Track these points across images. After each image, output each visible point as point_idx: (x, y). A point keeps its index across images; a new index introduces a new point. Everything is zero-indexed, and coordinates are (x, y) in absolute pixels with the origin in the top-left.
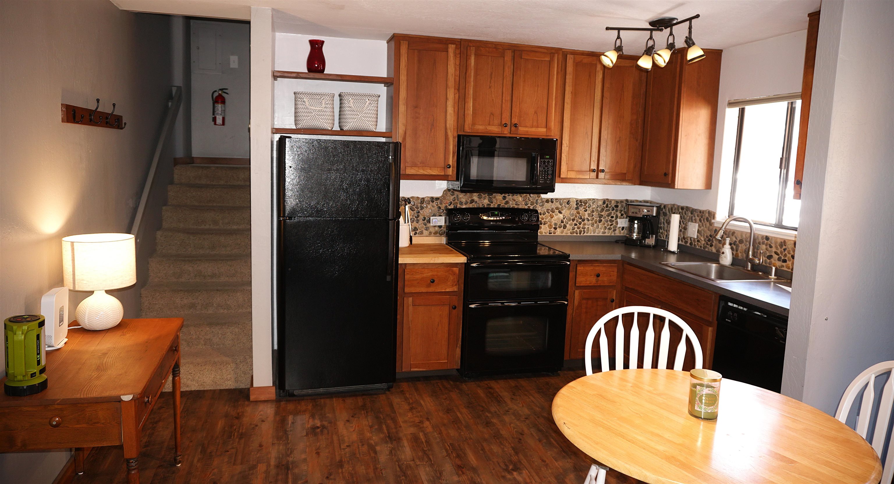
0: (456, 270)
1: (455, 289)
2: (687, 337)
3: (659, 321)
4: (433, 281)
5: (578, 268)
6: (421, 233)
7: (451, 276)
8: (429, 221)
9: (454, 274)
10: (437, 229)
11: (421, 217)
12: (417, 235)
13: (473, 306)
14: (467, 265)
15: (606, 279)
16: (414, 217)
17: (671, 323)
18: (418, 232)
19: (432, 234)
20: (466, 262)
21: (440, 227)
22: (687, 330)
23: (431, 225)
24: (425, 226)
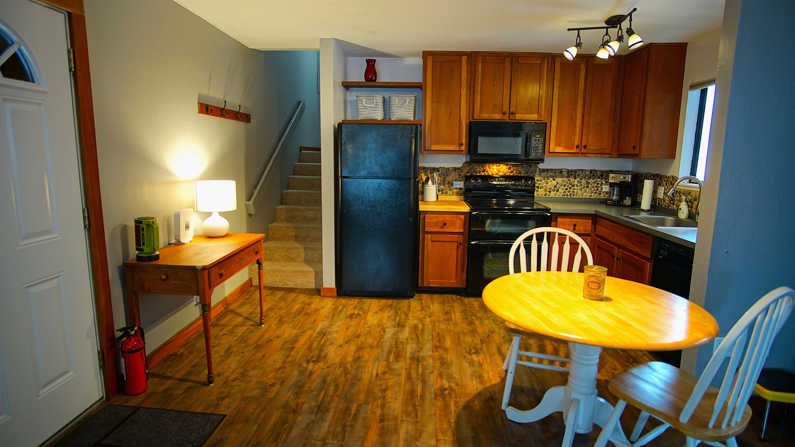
0: (463, 217)
1: (462, 230)
2: (582, 248)
3: (562, 237)
4: (445, 224)
5: (559, 219)
6: (446, 193)
7: (458, 221)
8: (452, 185)
9: (461, 219)
10: (458, 190)
11: (447, 182)
12: (443, 194)
13: (473, 243)
14: (470, 213)
15: (582, 229)
16: (442, 182)
17: (571, 238)
18: (444, 192)
19: (455, 194)
20: (470, 211)
21: (461, 189)
22: (582, 243)
23: (454, 187)
24: (449, 188)
